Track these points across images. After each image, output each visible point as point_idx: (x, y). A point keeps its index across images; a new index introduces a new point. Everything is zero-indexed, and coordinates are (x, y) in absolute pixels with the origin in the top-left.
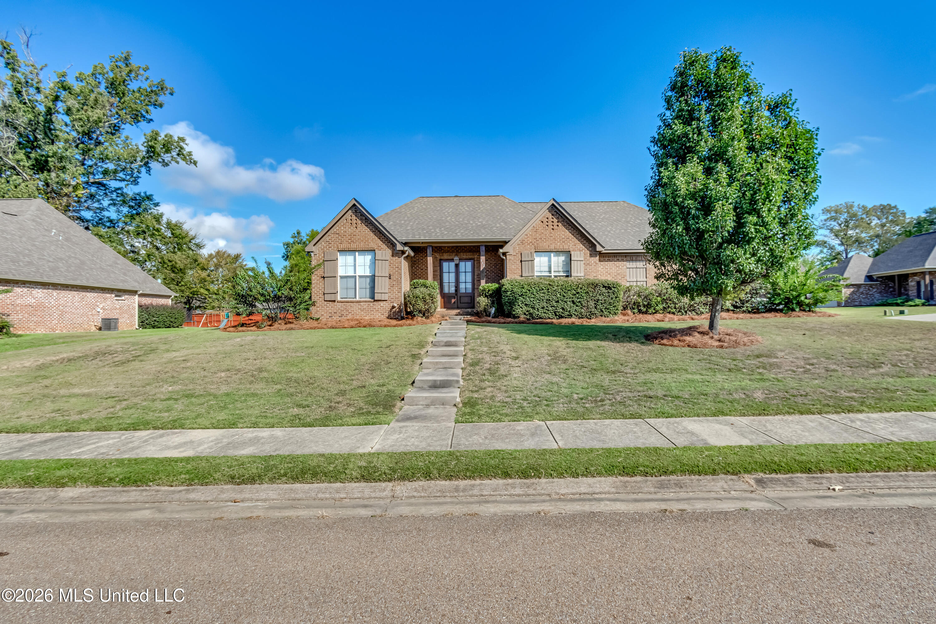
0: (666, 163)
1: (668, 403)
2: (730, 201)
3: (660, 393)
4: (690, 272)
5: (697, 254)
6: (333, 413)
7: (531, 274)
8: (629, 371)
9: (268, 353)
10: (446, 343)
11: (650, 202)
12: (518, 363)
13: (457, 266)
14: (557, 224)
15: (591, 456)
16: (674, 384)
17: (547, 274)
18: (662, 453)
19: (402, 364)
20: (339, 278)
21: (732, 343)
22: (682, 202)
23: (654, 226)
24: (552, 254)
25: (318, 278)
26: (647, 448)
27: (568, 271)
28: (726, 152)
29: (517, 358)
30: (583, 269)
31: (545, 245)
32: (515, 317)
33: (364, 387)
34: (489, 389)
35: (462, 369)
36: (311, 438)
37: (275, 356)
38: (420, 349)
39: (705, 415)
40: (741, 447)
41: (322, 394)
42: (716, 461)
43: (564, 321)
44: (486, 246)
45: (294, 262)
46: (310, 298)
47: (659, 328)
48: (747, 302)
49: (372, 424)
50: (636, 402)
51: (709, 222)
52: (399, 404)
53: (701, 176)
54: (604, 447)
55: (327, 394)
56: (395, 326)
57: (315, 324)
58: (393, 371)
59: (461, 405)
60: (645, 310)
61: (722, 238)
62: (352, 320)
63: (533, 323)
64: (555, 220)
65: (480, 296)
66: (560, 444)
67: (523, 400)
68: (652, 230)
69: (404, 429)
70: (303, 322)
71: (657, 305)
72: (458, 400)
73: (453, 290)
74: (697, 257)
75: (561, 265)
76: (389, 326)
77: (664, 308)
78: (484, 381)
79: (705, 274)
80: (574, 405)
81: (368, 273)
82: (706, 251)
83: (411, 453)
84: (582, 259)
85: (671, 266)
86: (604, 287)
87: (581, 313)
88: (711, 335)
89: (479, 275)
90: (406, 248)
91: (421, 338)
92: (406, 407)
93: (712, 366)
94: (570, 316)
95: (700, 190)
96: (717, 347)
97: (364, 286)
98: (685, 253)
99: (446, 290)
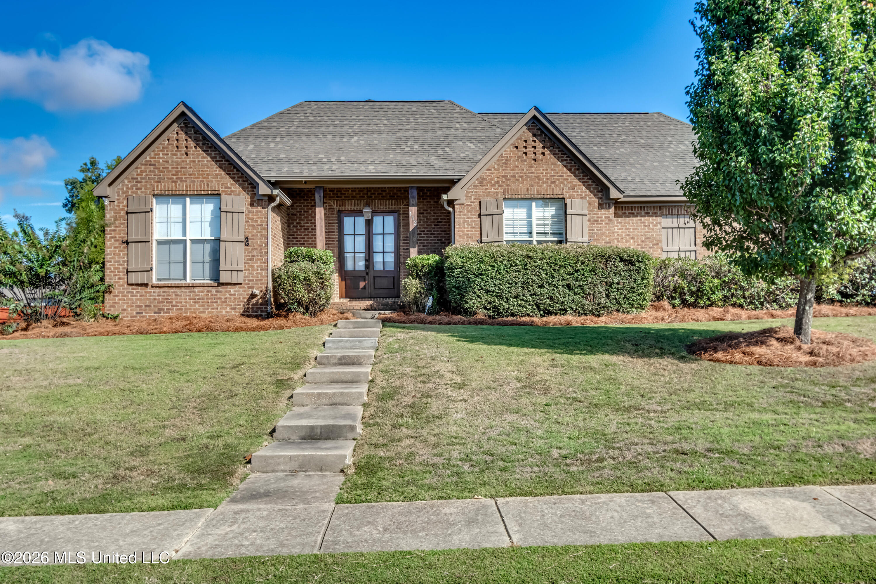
0: (720, 49)
1: (712, 463)
2: (825, 114)
3: (701, 446)
4: (762, 236)
5: (772, 204)
6: (118, 488)
7: (496, 238)
8: (654, 407)
9: (14, 379)
10: (341, 358)
11: (695, 114)
12: (464, 394)
13: (369, 223)
14: (541, 150)
15: (564, 559)
16: (726, 430)
17: (526, 238)
18: (687, 551)
19: (257, 398)
20: (154, 244)
21: (831, 357)
22: (746, 115)
23: (702, 156)
24: (534, 204)
25: (117, 244)
26: (664, 544)
27: (561, 233)
28: (817, 30)
29: (461, 386)
30: (586, 230)
31: (521, 188)
32: (467, 312)
33: (184, 439)
34: (407, 442)
35: (364, 405)
36: (69, 534)
37: (27, 385)
38: (292, 370)
39: (772, 484)
40: (822, 539)
41: (104, 453)
42: (777, 564)
43: (552, 320)
44: (419, 189)
45: (83, 215)
46: (102, 279)
47: (713, 332)
48: (864, 286)
49: (186, 508)
50: (658, 461)
51: (790, 149)
52: (241, 470)
53: (775, 71)
54: (590, 543)
55: (114, 453)
56: (253, 330)
57: (110, 325)
58: (239, 410)
59: (352, 471)
60: (692, 300)
61: (813, 178)
62: (178, 319)
63: (499, 324)
64: (539, 145)
65: (407, 275)
66: (515, 538)
67: (462, 460)
68: (697, 162)
69: (242, 516)
70: (88, 322)
71: (714, 293)
72: (349, 461)
73: (361, 265)
74: (772, 210)
75: (549, 222)
76: (242, 329)
77: (725, 296)
78: (399, 426)
79: (787, 238)
80: (550, 469)
81: (208, 236)
82: (786, 199)
83: (243, 560)
84: (585, 212)
85: (731, 225)
86: (622, 260)
87: (583, 306)
88: (798, 343)
89: (407, 239)
90: (276, 192)
91: (296, 350)
92: (254, 475)
93: (794, 397)
94: (564, 311)
95: (776, 95)
96: (807, 364)
97: (200, 259)
98: (752, 203)
99: (349, 266)
